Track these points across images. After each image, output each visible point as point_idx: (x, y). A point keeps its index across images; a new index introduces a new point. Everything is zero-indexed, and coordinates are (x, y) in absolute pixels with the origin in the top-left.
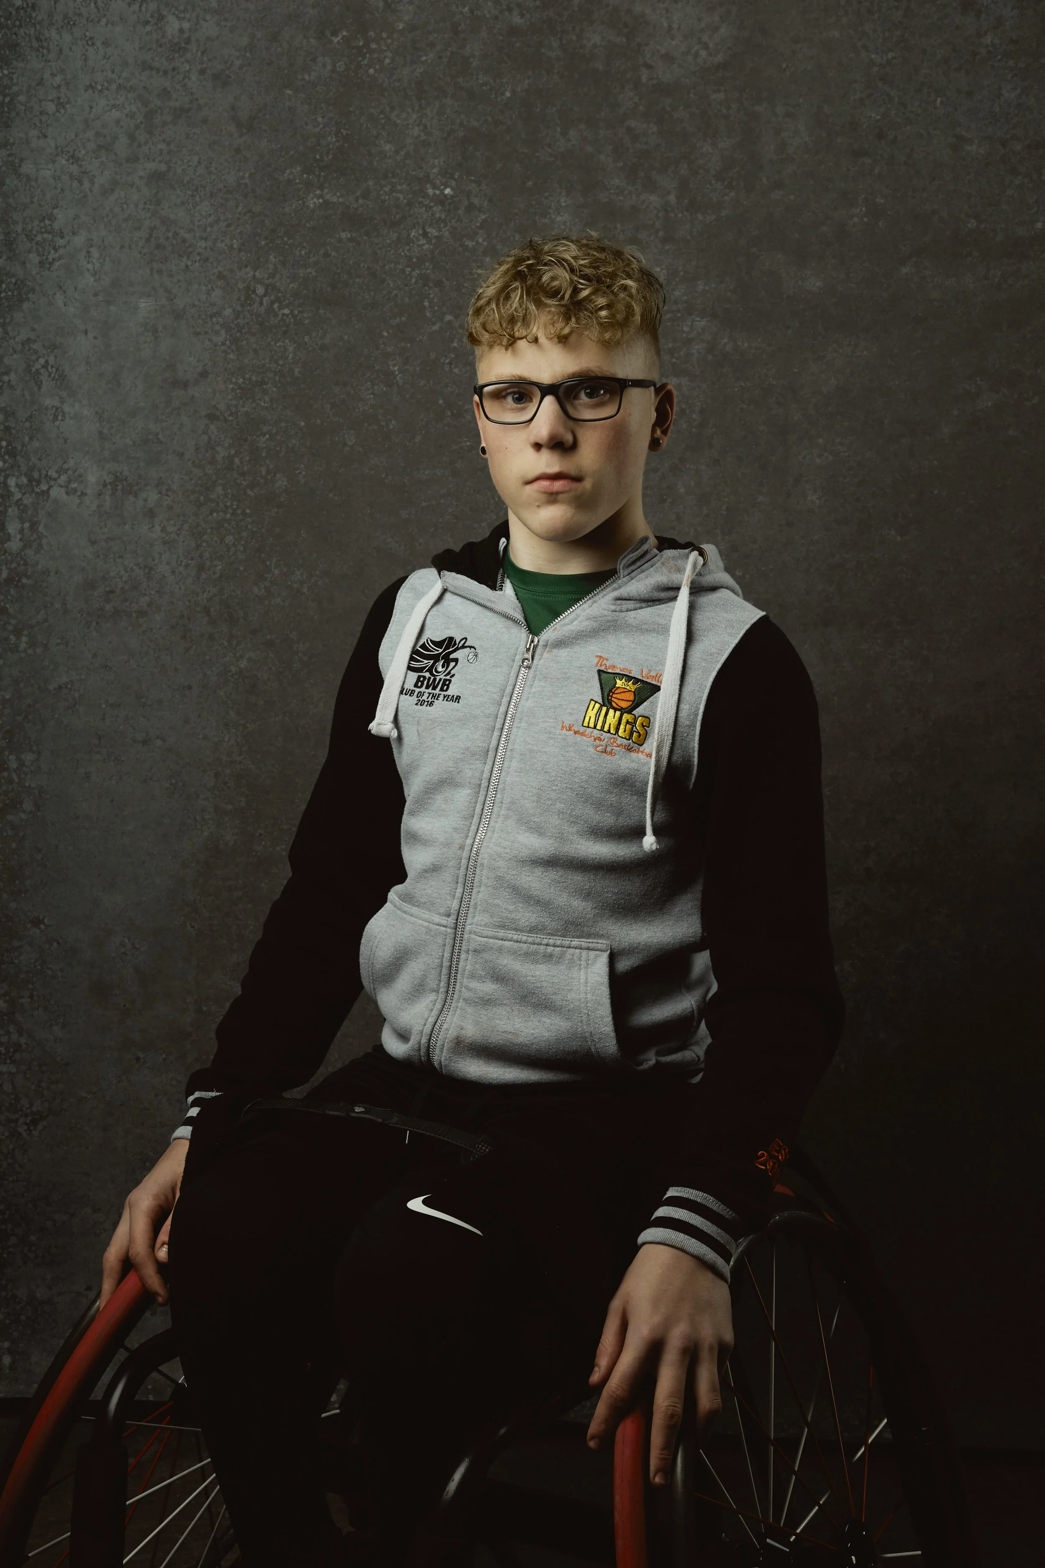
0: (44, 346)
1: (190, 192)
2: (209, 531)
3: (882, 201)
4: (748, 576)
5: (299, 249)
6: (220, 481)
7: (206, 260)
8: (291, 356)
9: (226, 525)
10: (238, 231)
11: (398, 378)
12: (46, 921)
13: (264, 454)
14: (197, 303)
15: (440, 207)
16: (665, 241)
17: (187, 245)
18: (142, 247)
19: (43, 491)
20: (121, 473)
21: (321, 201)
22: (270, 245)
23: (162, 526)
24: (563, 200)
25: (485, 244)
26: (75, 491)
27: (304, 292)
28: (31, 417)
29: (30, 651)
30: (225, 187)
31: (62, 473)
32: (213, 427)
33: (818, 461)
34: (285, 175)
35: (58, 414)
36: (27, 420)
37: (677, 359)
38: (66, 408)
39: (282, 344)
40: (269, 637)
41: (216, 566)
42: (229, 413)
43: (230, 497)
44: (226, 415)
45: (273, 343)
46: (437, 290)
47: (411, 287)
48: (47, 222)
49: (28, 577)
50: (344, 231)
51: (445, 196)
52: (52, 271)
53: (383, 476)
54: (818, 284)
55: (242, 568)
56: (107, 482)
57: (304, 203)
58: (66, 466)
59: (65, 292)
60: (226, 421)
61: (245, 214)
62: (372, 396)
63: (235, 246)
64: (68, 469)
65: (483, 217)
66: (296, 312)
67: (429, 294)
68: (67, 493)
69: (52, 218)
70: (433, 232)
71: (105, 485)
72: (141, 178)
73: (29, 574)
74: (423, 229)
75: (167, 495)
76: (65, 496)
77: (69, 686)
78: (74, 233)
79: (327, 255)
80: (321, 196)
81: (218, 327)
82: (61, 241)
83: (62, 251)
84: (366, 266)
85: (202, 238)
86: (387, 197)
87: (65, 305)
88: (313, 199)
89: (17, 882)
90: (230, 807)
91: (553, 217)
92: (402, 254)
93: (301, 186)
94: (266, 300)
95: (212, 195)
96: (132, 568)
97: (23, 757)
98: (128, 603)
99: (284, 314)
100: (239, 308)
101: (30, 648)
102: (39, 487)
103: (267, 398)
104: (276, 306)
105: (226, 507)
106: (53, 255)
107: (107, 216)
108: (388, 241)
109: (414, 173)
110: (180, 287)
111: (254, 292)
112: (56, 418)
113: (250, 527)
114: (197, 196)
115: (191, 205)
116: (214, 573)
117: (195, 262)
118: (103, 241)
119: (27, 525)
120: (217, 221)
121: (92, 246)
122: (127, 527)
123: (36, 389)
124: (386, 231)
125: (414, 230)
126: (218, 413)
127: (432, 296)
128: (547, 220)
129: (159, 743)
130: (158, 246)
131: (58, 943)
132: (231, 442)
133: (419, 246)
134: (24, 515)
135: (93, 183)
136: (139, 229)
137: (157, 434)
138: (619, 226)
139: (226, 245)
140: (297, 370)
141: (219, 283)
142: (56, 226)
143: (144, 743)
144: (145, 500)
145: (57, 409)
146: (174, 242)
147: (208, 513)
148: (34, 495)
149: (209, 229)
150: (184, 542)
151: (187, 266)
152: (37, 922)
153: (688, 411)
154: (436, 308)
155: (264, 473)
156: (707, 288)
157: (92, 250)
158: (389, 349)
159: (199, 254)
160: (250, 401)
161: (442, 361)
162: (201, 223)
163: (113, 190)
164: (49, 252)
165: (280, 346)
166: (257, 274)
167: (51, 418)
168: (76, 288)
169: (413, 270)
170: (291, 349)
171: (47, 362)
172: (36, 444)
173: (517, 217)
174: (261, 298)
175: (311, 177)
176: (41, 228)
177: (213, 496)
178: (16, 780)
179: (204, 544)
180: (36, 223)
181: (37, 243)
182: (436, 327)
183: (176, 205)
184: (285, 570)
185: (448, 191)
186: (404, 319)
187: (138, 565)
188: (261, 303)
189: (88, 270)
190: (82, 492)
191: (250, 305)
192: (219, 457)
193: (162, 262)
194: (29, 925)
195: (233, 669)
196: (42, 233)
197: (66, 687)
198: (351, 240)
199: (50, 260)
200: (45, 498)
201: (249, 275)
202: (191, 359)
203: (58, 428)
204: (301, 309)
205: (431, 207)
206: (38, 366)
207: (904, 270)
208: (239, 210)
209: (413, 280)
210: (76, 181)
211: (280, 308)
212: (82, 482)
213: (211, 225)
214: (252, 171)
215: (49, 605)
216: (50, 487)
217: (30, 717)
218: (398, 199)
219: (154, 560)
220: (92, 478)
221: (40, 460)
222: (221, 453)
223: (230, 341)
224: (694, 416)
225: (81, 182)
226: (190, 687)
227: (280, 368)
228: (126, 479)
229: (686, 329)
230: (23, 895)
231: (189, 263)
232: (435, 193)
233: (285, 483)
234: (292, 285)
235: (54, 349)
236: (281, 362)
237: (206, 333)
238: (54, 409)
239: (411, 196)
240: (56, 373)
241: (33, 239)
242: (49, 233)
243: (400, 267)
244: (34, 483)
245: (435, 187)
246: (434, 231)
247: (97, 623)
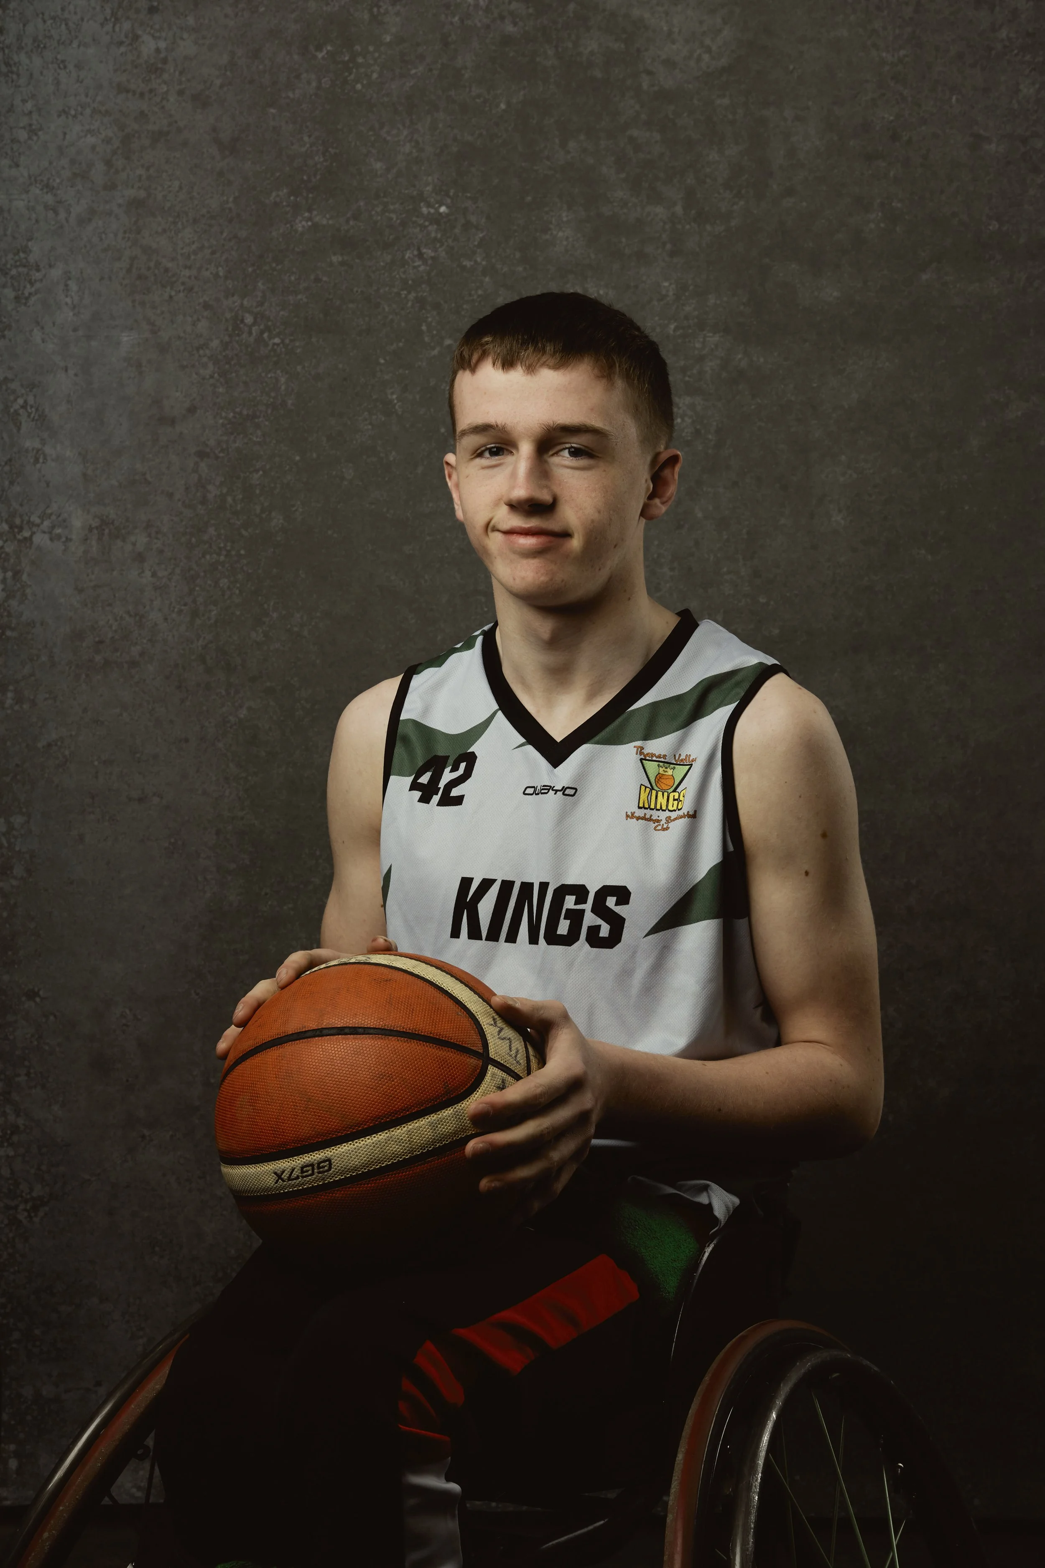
0: (22, 386)
1: (171, 219)
2: (202, 574)
3: (899, 205)
4: (772, 603)
5: (288, 274)
6: (213, 522)
7: (191, 289)
8: (283, 387)
9: (220, 567)
10: (224, 258)
11: (397, 407)
12: (41, 993)
13: (258, 492)
14: (182, 335)
15: (435, 226)
16: (672, 254)
17: (170, 274)
18: (124, 279)
19: (25, 538)
20: (107, 517)
21: (310, 223)
22: (258, 272)
23: (153, 570)
24: (564, 214)
25: (484, 263)
26: (59, 537)
27: (295, 319)
28: (10, 460)
29: (17, 708)
30: (208, 212)
31: (44, 518)
32: (203, 466)
33: (842, 479)
34: (272, 198)
35: (38, 456)
36: (6, 463)
37: (689, 377)
38: (48, 450)
39: (273, 375)
40: (268, 684)
41: (210, 611)
42: (219, 449)
43: (223, 537)
44: (217, 452)
45: (263, 375)
46: (435, 313)
47: (408, 311)
48: (22, 255)
49: (13, 629)
50: (335, 254)
51: (440, 214)
52: (29, 306)
53: (385, 510)
54: (835, 294)
55: (238, 613)
56: (93, 526)
57: (292, 226)
58: (49, 511)
59: (42, 328)
60: (217, 458)
61: (230, 240)
62: (370, 427)
63: (221, 274)
64: (51, 514)
65: (481, 235)
66: (287, 341)
67: (427, 317)
68: (51, 539)
69: (26, 250)
70: (428, 252)
71: (91, 529)
72: (120, 206)
73: (13, 625)
74: (419, 249)
75: (157, 538)
76: (49, 542)
77: (59, 743)
78: (50, 266)
79: (317, 280)
80: (310, 219)
81: (205, 359)
82: (37, 274)
83: (38, 285)
84: (359, 290)
85: (186, 267)
86: (379, 218)
87: (43, 342)
88: (301, 222)
89: (10, 953)
90: (233, 866)
91: (555, 232)
92: (397, 276)
93: (288, 209)
94: (255, 330)
95: (195, 221)
96: (121, 617)
97: (12, 819)
98: (118, 654)
99: (274, 344)
100: (227, 339)
101: (16, 703)
102: (21, 534)
103: (259, 433)
104: (266, 335)
105: (220, 549)
106: (29, 289)
107: (85, 246)
108: (382, 264)
109: (406, 191)
110: (164, 318)
111: (242, 321)
112: (37, 460)
113: (245, 568)
114: (180, 223)
115: (173, 232)
116: (209, 619)
117: (180, 291)
118: (82, 273)
119: (9, 574)
120: (202, 248)
121: (70, 279)
122: (115, 573)
123: (15, 430)
124: (379, 253)
125: (408, 252)
126: (208, 450)
127: (430, 319)
128: (548, 237)
129: (156, 800)
130: (140, 277)
131: (55, 1016)
132: (223, 480)
133: (414, 267)
134: (6, 564)
135: (69, 213)
136: (119, 259)
137: (144, 474)
138: (624, 240)
139: (211, 273)
140: (290, 402)
141: (206, 314)
142: (32, 259)
143: (140, 800)
144: (134, 544)
145: (38, 451)
146: (156, 271)
147: (200, 556)
148: (16, 542)
149: (193, 257)
150: (176, 587)
151: (171, 297)
152: (32, 995)
153: (703, 431)
154: (435, 332)
155: (258, 511)
156: (718, 302)
157: (69, 282)
158: (387, 377)
159: (183, 284)
160: (242, 436)
161: (442, 387)
162: (184, 251)
163: (90, 220)
164: (25, 287)
165: (271, 377)
166: (245, 302)
167: (32, 460)
168: (54, 324)
169: (409, 293)
170: (283, 380)
171: (26, 402)
172: (17, 489)
173: (516, 234)
174: (250, 327)
175: (298, 199)
176: (16, 262)
177: (206, 537)
178: (6, 844)
179: (197, 589)
180: (10, 256)
181: (12, 277)
182: (435, 352)
183: (157, 232)
184: (284, 612)
185: (443, 209)
186: (401, 344)
187: (128, 613)
188: (250, 333)
189: (67, 304)
190: (67, 538)
191: (238, 335)
192: (210, 496)
193: (144, 294)
194: (24, 999)
195: (232, 719)
196: (16, 267)
197: (56, 745)
198: (342, 263)
199: (27, 294)
200: (28, 545)
201: (236, 304)
202: (178, 394)
203: (40, 471)
204: (292, 338)
205: (426, 227)
206: (16, 406)
207: (925, 277)
208: (225, 235)
209: (410, 304)
210: (51, 212)
211: (270, 338)
212: (66, 527)
213: (195, 253)
214: (237, 194)
215: (35, 658)
216: (33, 533)
217: (18, 777)
218: (391, 219)
219: (145, 607)
220: (77, 523)
221: (21, 505)
222: (213, 491)
223: (219, 374)
224: (710, 437)
225: (56, 213)
226: (187, 740)
227: (272, 400)
228: (113, 523)
229: (698, 345)
230: (16, 966)
231: (173, 293)
232: (429, 213)
233: (281, 521)
234: (282, 313)
235: (33, 388)
236: (273, 394)
237: (193, 366)
238: (35, 451)
239: (404, 216)
240: (36, 413)
241: (7, 274)
242: (25, 266)
243: (395, 290)
244: (16, 530)
245: (429, 205)
246: (430, 251)
247: (87, 676)
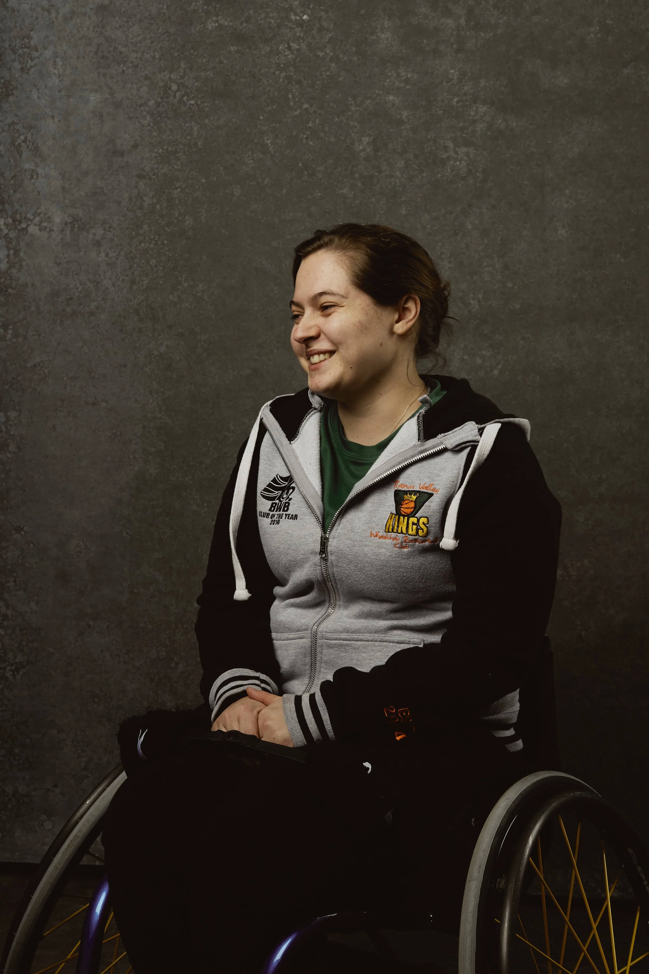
0: (24, 127)
1: (125, 19)
2: (138, 256)
3: (611, 22)
4: (516, 287)
5: (201, 58)
6: (146, 221)
7: (137, 66)
8: (195, 133)
9: (150, 252)
10: (159, 46)
11: (270, 149)
12: (25, 528)
13: (177, 202)
14: (130, 96)
15: (300, 29)
16: (457, 51)
17: (123, 56)
18: (92, 58)
19: (23, 229)
20: (77, 216)
21: (216, 24)
22: (181, 56)
23: (106, 252)
24: (386, 23)
25: (331, 54)
26: (45, 228)
27: (205, 88)
28: (15, 176)
29: (14, 340)
30: (150, 15)
31: (36, 216)
32: (141, 183)
33: (566, 206)
34: (192, 7)
35: (33, 174)
36: (12, 179)
37: (466, 134)
38: (40, 171)
39: (189, 125)
40: (180, 330)
41: (143, 281)
42: (152, 173)
43: (153, 232)
44: (150, 175)
45: (183, 124)
46: (297, 86)
47: (280, 85)
48: (26, 40)
49: (13, 289)
50: (232, 45)
51: (303, 20)
52: (30, 75)
53: (260, 217)
54: (565, 81)
55: (161, 282)
56: (68, 222)
57: (205, 26)
58: (39, 211)
59: (38, 89)
60: (151, 179)
61: (164, 34)
62: (252, 161)
63: (157, 57)
64: (40, 213)
65: (330, 35)
66: (199, 103)
67: (292, 89)
68: (40, 230)
69: (29, 37)
70: (294, 46)
71: (66, 224)
72: (91, 9)
73: (13, 286)
74: (288, 44)
75: (109, 231)
76: (38, 232)
77: (41, 365)
78: (45, 48)
79: (220, 62)
80: (217, 21)
81: (145, 113)
82: (36, 54)
83: (36, 61)
84: (248, 70)
85: (134, 51)
86: (263, 22)
87: (38, 99)
88: (210, 23)
89: (5, 502)
90: (153, 450)
91: (379, 35)
92: (273, 61)
93: (203, 14)
94: (178, 94)
95: (141, 21)
96: (85, 282)
97: (9, 414)
98: (82, 307)
99: (190, 104)
100: (159, 100)
101: (14, 338)
102: (20, 225)
103: (179, 163)
104: (185, 98)
105: (151, 239)
106: (30, 63)
107: (68, 36)
108: (264, 53)
109: (281, 5)
110: (118, 85)
111: (170, 88)
112: (32, 177)
113: (167, 253)
114: (131, 22)
115: (126, 28)
116: (142, 285)
117: (129, 68)
118: (65, 53)
119: (12, 252)
120: (145, 39)
121: (57, 57)
122: (81, 253)
123: (18, 157)
124: (262, 46)
125: (281, 45)
126: (145, 174)
127: (294, 91)
128: (375, 37)
129: (104, 404)
130: (103, 57)
131: (34, 544)
132: (154, 193)
133: (285, 56)
134: (10, 245)
135: (58, 13)
136: (90, 45)
137: (102, 188)
138: (425, 41)
139: (151, 56)
140: (200, 143)
141: (146, 83)
142: (32, 43)
143: (94, 404)
144: (94, 235)
145: (33, 171)
146: (114, 54)
147: (138, 243)
148: (17, 231)
149: (139, 45)
150: (121, 264)
151: (123, 71)
152: (19, 529)
153: (473, 171)
154: (297, 99)
155: (177, 215)
156: (487, 84)
157: (57, 60)
158: (264, 128)
159: (132, 62)
160: (167, 165)
161: (301, 136)
162: (133, 40)
163: (71, 18)
164: (27, 62)
165: (188, 126)
166: (172, 76)
167: (29, 177)
168: (46, 86)
169: (281, 72)
170: (195, 128)
171: (26, 138)
172: (18, 195)
173: (353, 35)
174: (175, 93)
175: (209, 8)
176: (22, 45)
177: (141, 232)
178: (4, 430)
179: (135, 265)
180: (18, 41)
181: (19, 55)
182: (297, 113)
183: (115, 28)
184: (192, 283)
185: (305, 17)
186: (274, 107)
187: (89, 280)
188: (175, 97)
189: (55, 74)
190: (50, 229)
191: (167, 98)
192: (146, 205)
193: (106, 68)
194: (13, 532)
195: (155, 352)
196: (22, 48)
197: (39, 365)
198: (237, 52)
199: (28, 67)
200: (24, 233)
201: (166, 77)
202: (126, 136)
203: (34, 184)
204: (203, 100)
205: (293, 29)
206: (20, 141)
207: (626, 71)
208: (160, 31)
209: (281, 80)
210: (46, 12)
211: (188, 100)
212: (50, 222)
213: (140, 42)
214: (169, 3)
215: (27, 308)
216: (28, 225)
217: (14, 386)
218: (270, 23)
219: (100, 276)
220: (57, 220)
221: (21, 206)
222: (147, 201)
223: (153, 123)
224: (478, 175)
225: (49, 12)
226: (125, 366)
227: (188, 141)
228: (81, 220)
229: (472, 113)
230: (9, 510)
231: (125, 69)
232: (296, 19)
233: (192, 222)
234: (196, 84)
235: (31, 129)
236: (189, 138)
237: (137, 117)
238: (31, 171)
239: (279, 21)
240: (32, 145)
241: (16, 52)
242: (28, 48)
243: (272, 70)
244: (17, 223)
245: (296, 14)
246: (296, 45)
247: (61, 321)
